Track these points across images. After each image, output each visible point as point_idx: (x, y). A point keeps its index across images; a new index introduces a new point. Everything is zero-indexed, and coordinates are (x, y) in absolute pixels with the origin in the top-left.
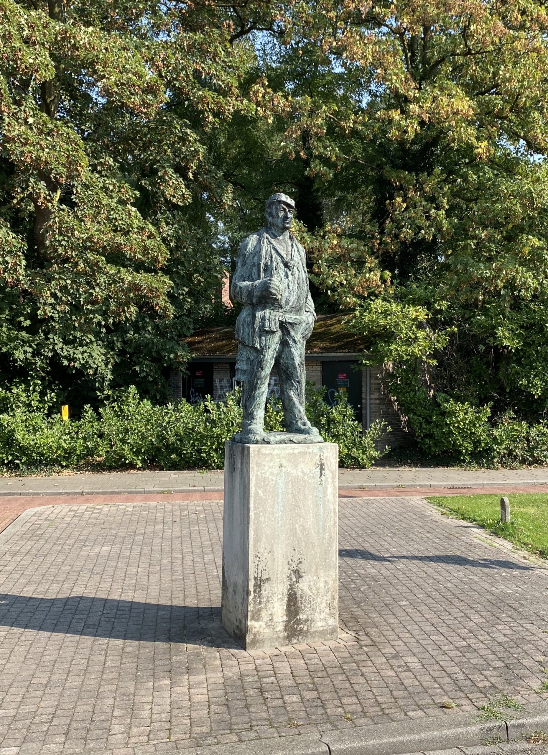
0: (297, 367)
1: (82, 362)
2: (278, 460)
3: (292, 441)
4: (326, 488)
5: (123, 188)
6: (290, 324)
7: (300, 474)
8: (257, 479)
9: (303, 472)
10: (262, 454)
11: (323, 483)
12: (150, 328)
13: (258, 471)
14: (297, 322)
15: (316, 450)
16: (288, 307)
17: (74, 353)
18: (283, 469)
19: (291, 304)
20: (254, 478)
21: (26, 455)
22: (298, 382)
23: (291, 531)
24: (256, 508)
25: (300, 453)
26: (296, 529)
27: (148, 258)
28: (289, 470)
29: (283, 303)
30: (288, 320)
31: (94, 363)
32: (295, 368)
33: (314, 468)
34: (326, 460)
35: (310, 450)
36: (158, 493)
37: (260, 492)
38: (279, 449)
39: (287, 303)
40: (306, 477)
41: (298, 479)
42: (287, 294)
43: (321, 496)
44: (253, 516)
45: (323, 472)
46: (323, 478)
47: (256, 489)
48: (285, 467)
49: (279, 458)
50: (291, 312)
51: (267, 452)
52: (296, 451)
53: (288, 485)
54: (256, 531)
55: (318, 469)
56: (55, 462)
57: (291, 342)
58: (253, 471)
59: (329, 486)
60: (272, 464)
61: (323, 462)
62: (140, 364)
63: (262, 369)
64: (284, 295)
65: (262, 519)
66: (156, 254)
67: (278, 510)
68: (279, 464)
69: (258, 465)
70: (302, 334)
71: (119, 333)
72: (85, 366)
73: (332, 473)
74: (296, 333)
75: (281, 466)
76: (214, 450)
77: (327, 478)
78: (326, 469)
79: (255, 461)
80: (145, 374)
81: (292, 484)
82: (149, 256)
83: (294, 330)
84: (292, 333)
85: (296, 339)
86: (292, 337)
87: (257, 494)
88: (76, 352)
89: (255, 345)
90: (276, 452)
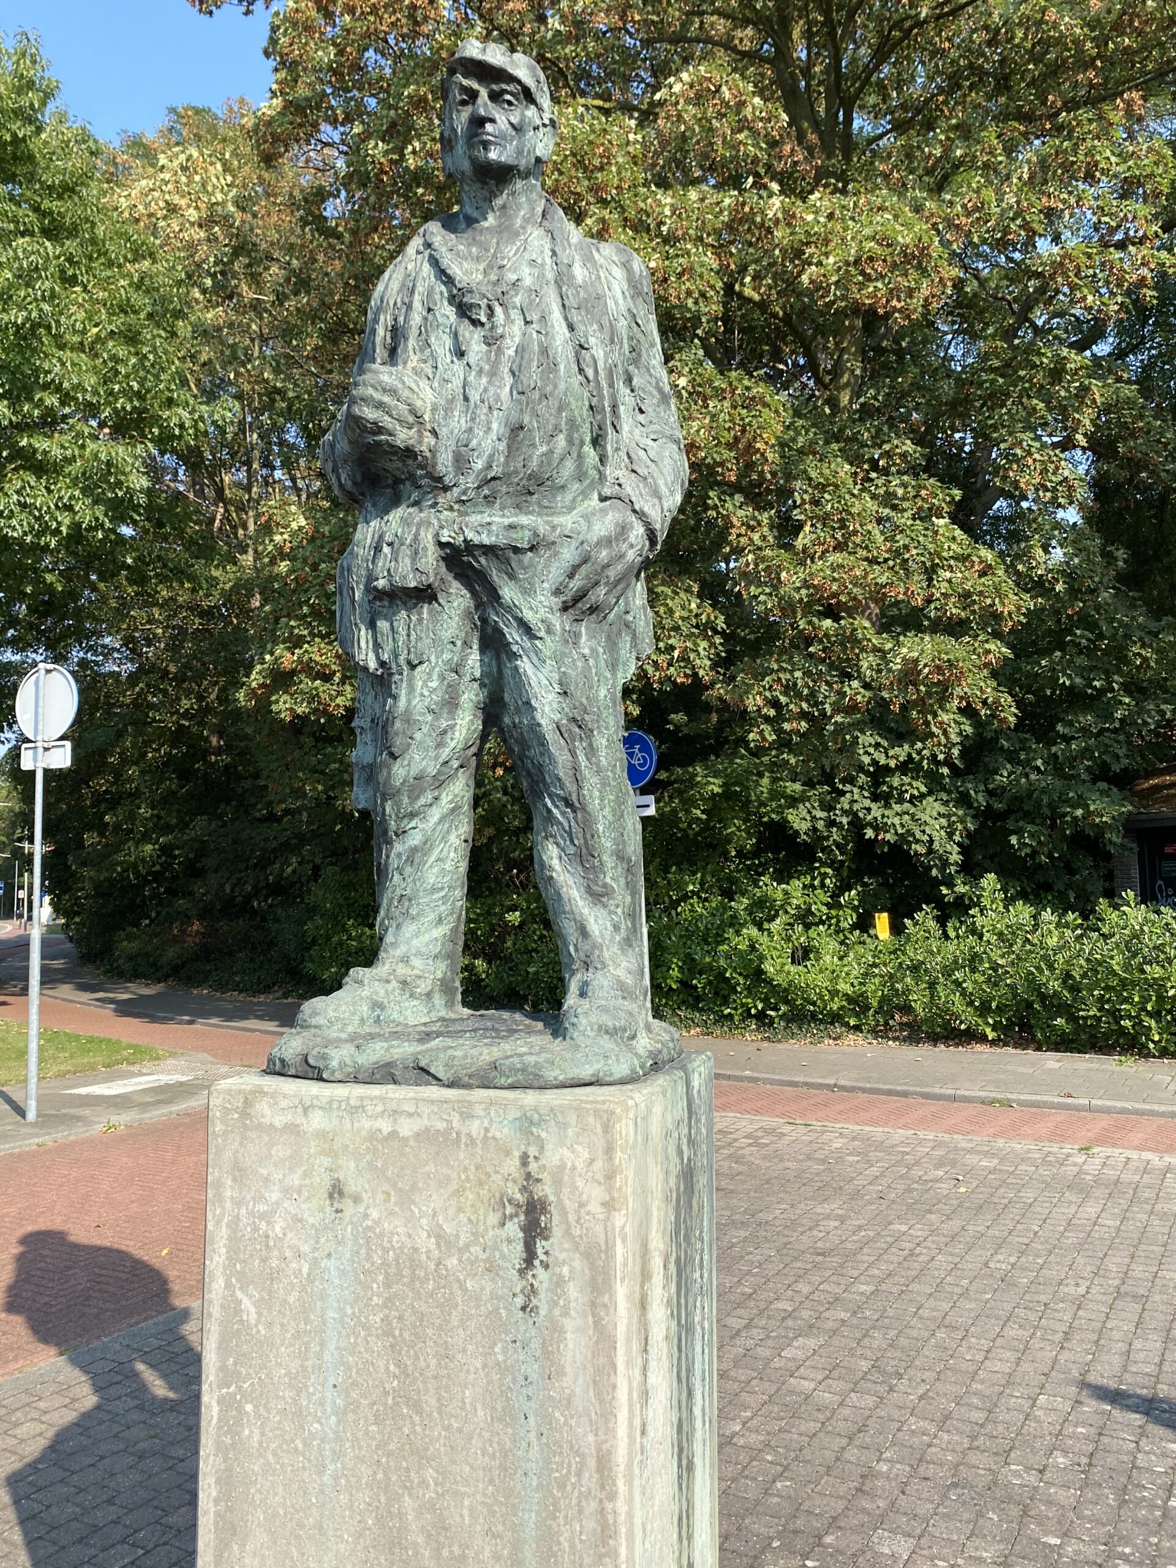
0: (550, 735)
1: (900, 831)
2: (326, 1161)
3: (423, 1074)
4: (556, 1330)
5: (925, 488)
6: (489, 550)
7: (427, 1244)
8: (234, 1240)
9: (439, 1235)
10: (260, 1127)
11: (542, 1302)
12: (1039, 762)
13: (238, 1203)
14: (522, 539)
15: (503, 1131)
16: (470, 481)
17: (883, 816)
18: (347, 1205)
19: (479, 465)
20: (224, 1231)
21: (786, 1002)
22: (568, 803)
23: (379, 1520)
24: (228, 1377)
25: (424, 1136)
26: (401, 1515)
27: (974, 612)
28: (375, 1214)
29: (444, 464)
30: (479, 539)
31: (924, 832)
32: (542, 741)
33: (494, 1218)
34: (558, 1183)
35: (475, 1127)
36: (983, 1103)
37: (246, 1303)
38: (327, 1107)
39: (461, 462)
40: (453, 1262)
41: (414, 1264)
42: (458, 422)
43: (533, 1370)
44: (215, 1410)
45: (540, 1246)
46: (541, 1277)
47: (228, 1286)
48: (357, 1199)
49: (331, 1153)
50: (490, 500)
51: (279, 1121)
52: (407, 1128)
53: (367, 1287)
54: (226, 1480)
55: (514, 1230)
56: (835, 1018)
57: (513, 635)
58: (220, 1200)
59: (569, 1324)
60: (295, 1179)
61: (539, 1192)
62: (1019, 832)
63: (393, 757)
64: (443, 432)
65: (251, 1434)
66: (989, 601)
67: (321, 1403)
68: (327, 1183)
69: (240, 1173)
70: (557, 592)
71: (980, 776)
72: (905, 838)
73: (587, 1256)
74: (528, 591)
75: (336, 1192)
76: (1150, 1015)
77: (559, 1283)
78: (557, 1231)
79: (228, 1155)
80: (1028, 850)
81: (388, 1285)
82: (976, 607)
83: (512, 576)
84: (508, 592)
85: (528, 615)
86: (508, 609)
87: (233, 1308)
88: (887, 813)
89: (360, 657)
90: (317, 1121)
